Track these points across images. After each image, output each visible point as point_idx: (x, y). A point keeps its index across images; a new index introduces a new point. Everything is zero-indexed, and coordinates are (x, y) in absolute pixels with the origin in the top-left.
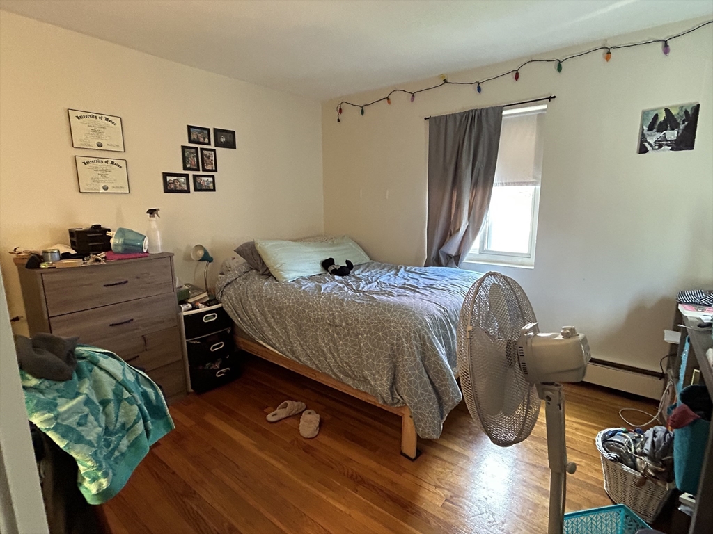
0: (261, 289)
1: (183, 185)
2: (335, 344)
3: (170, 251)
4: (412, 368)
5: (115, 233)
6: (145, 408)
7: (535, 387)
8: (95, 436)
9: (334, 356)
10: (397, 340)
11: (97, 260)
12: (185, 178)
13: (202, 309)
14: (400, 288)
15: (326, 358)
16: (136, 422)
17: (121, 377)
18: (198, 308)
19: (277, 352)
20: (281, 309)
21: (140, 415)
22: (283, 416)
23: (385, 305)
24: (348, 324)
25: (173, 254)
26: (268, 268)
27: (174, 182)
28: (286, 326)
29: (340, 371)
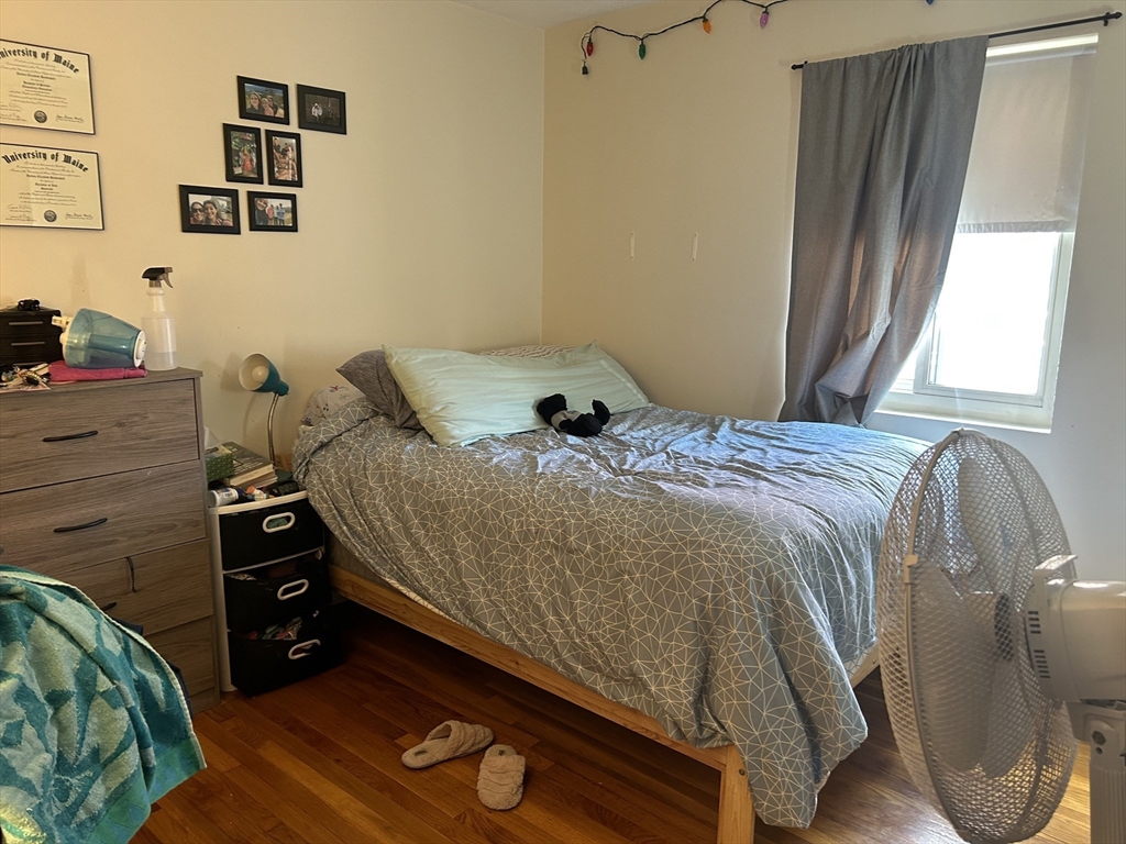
0: (397, 461)
1: (225, 216)
2: (566, 591)
3: (193, 367)
4: (749, 658)
5: (71, 320)
6: (142, 716)
7: (1064, 710)
8: (40, 770)
9: (562, 623)
10: (715, 589)
11: (31, 382)
12: (229, 199)
13: (261, 501)
14: (722, 467)
15: (544, 625)
16: (123, 747)
17: (92, 644)
18: (253, 500)
19: (430, 607)
20: (444, 508)
21: (133, 732)
22: (440, 756)
23: (687, 506)
24: (598, 547)
25: (201, 373)
26: (414, 413)
27: (204, 208)
28: (454, 546)
29: (577, 658)
